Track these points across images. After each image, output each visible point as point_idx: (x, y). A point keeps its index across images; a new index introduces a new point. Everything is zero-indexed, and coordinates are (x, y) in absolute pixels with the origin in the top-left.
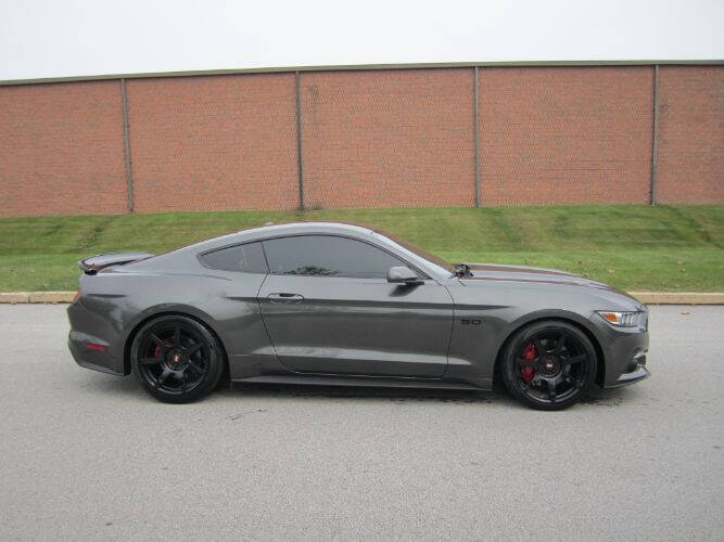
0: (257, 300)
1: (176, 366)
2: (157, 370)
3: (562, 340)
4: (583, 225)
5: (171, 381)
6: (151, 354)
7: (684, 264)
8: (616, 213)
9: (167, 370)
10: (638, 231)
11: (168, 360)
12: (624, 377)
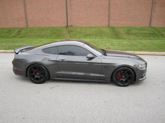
0: (56, 61)
1: (38, 75)
2: (34, 76)
3: (127, 71)
4: (133, 31)
5: (37, 79)
6: (32, 73)
7: (156, 44)
8: (141, 29)
9: (36, 76)
10: (146, 33)
11: (36, 74)
12: (140, 79)
